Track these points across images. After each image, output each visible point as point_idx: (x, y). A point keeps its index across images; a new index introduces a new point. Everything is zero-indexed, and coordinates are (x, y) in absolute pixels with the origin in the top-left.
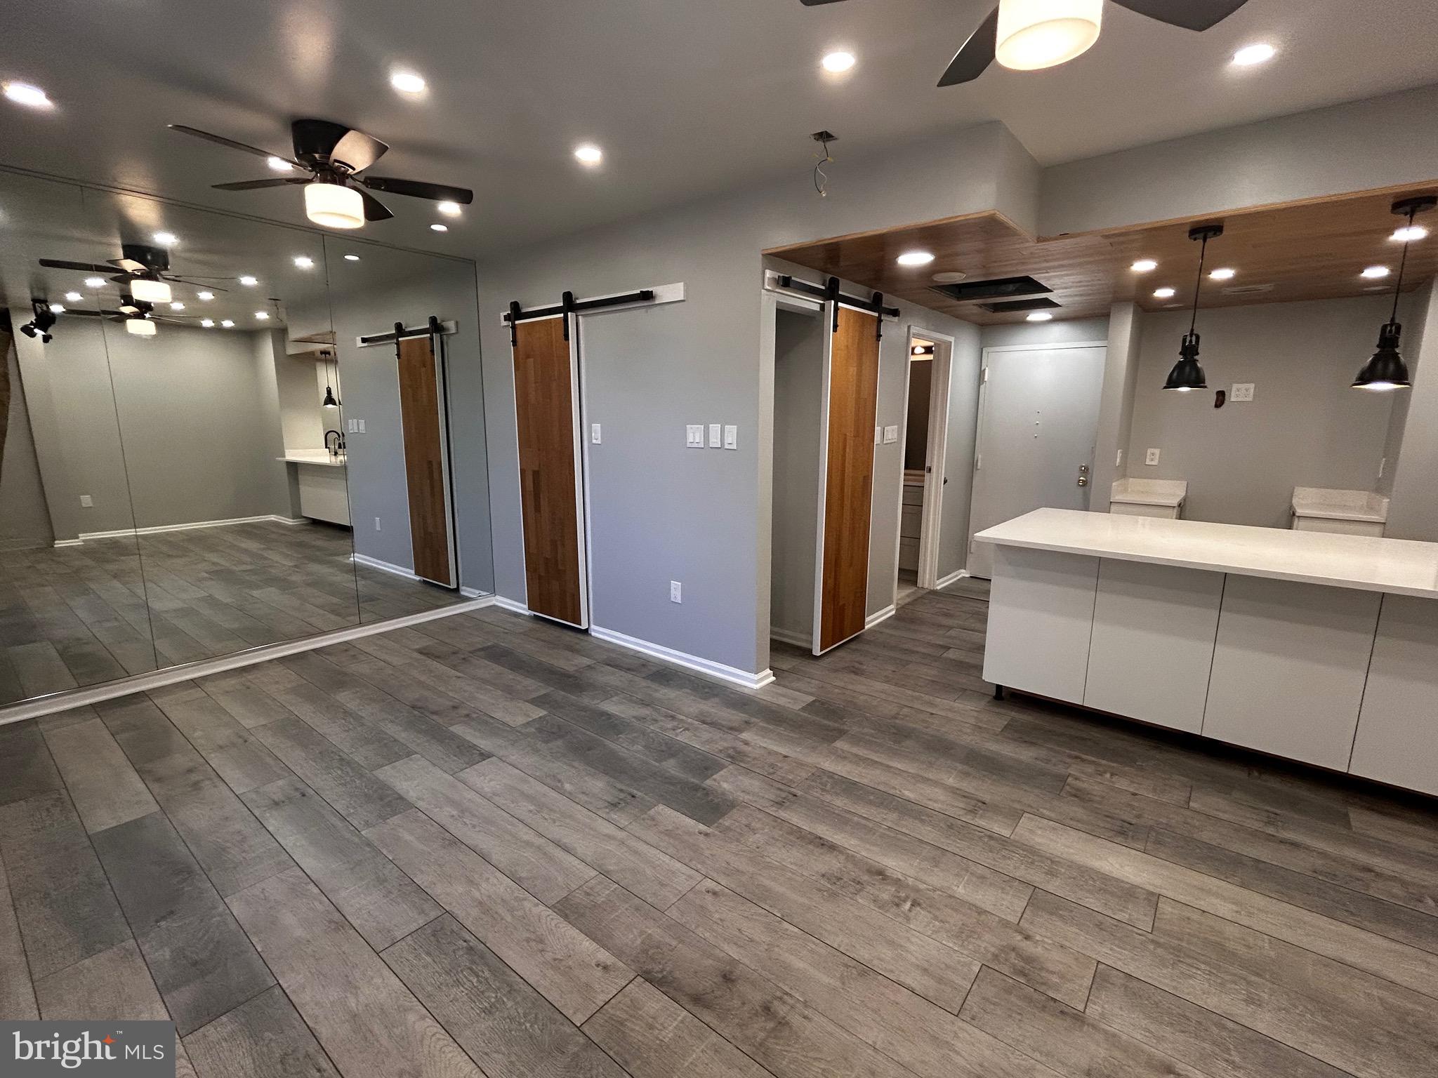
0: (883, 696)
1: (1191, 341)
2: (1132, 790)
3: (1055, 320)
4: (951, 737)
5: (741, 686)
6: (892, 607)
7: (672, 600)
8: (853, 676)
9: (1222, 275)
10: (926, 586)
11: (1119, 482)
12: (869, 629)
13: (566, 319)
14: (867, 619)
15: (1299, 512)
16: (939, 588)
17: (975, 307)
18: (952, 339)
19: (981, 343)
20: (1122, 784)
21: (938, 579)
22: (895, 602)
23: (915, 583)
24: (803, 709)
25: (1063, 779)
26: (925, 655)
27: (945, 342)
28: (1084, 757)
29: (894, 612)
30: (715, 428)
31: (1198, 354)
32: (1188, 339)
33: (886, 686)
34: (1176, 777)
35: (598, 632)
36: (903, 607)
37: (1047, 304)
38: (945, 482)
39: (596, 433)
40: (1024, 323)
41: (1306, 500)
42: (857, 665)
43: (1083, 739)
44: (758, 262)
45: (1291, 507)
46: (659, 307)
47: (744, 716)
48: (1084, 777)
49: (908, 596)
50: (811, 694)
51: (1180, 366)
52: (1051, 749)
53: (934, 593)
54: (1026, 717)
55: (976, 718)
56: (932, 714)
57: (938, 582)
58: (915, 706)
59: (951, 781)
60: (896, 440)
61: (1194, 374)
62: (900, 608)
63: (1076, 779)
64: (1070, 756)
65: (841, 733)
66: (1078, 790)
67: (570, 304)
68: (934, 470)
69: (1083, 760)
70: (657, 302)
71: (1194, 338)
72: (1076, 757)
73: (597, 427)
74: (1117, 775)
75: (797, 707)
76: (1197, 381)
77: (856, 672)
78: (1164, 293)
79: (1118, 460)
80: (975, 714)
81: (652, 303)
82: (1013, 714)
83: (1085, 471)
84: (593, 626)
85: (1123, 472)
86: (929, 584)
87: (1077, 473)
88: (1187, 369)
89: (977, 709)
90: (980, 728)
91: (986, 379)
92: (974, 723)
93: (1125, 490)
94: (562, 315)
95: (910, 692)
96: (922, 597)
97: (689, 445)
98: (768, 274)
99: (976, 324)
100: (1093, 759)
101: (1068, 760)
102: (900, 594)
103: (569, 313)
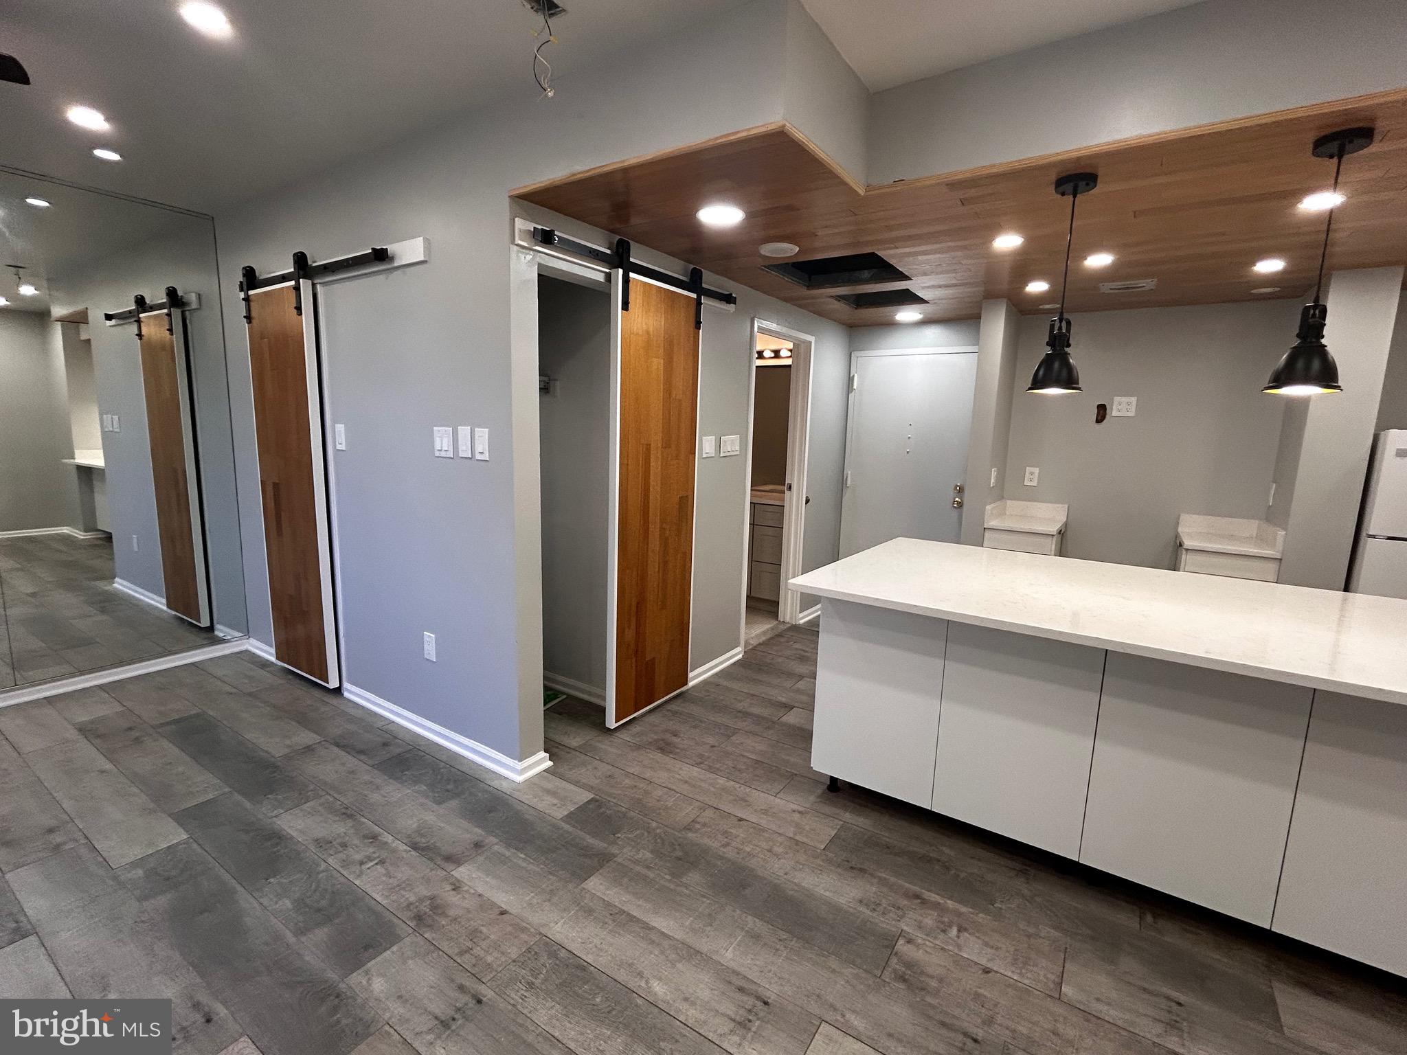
0: (685, 789)
1: (1060, 328)
2: (983, 961)
3: (926, 322)
4: (753, 863)
5: (501, 777)
6: (738, 649)
7: (426, 657)
8: (658, 756)
9: (1099, 261)
10: (788, 619)
11: (993, 505)
12: (693, 687)
13: (297, 288)
14: (691, 675)
15: (1188, 543)
16: (802, 622)
17: (829, 299)
18: (811, 339)
19: (850, 346)
20: (973, 949)
21: (800, 613)
22: (742, 643)
23: (775, 614)
24: (569, 818)
25: (888, 942)
26: (759, 719)
27: (804, 342)
28: (927, 895)
29: (740, 656)
30: (464, 431)
31: (1069, 346)
32: (1057, 325)
33: (696, 772)
34: (1046, 931)
35: (353, 693)
36: (754, 648)
37: (909, 298)
38: (807, 501)
39: (339, 436)
40: (891, 325)
41: (1193, 530)
42: (668, 736)
43: (930, 860)
44: (504, 205)
45: (1177, 536)
46: (399, 272)
47: (477, 832)
48: (919, 937)
49: (764, 633)
50: (590, 788)
51: (1047, 362)
52: (883, 882)
53: (795, 628)
54: (861, 822)
55: (798, 826)
56: (741, 820)
57: (801, 615)
58: (721, 807)
59: (730, 954)
60: (738, 453)
61: (1064, 373)
62: (752, 649)
63: (909, 941)
64: (909, 895)
65: (602, 860)
66: (909, 965)
67: (303, 266)
68: (794, 487)
69: (924, 902)
70: (396, 264)
71: (1064, 325)
72: (917, 896)
73: (340, 428)
74: (966, 930)
75: (560, 813)
76: (1070, 381)
77: (665, 747)
78: (1037, 287)
79: (993, 481)
80: (796, 816)
81: (389, 266)
82: (848, 816)
83: (960, 491)
84: (346, 685)
85: (1000, 493)
86: (791, 618)
87: (951, 493)
88: (1057, 365)
89: (801, 809)
90: (797, 843)
91: (855, 387)
92: (792, 835)
93: (1002, 514)
94: (293, 283)
95: (721, 781)
96: (780, 635)
97: (437, 454)
98: (520, 224)
99: (843, 324)
100: (938, 899)
101: (904, 902)
102: (754, 632)
103: (301, 280)
